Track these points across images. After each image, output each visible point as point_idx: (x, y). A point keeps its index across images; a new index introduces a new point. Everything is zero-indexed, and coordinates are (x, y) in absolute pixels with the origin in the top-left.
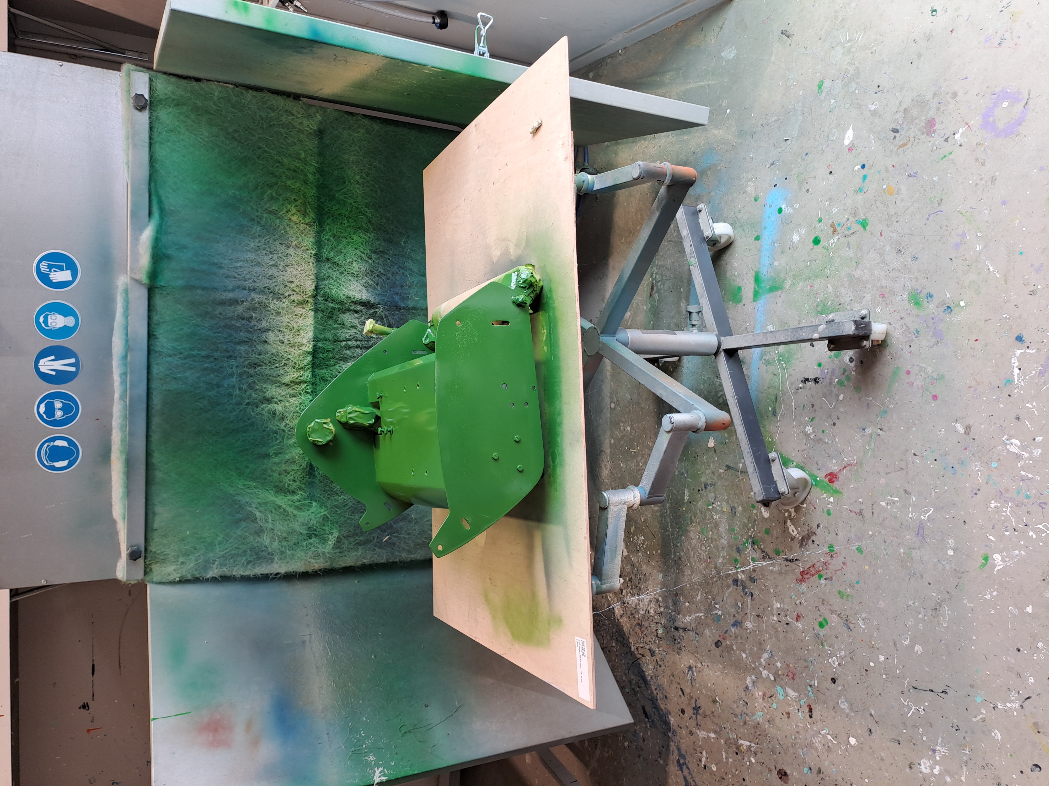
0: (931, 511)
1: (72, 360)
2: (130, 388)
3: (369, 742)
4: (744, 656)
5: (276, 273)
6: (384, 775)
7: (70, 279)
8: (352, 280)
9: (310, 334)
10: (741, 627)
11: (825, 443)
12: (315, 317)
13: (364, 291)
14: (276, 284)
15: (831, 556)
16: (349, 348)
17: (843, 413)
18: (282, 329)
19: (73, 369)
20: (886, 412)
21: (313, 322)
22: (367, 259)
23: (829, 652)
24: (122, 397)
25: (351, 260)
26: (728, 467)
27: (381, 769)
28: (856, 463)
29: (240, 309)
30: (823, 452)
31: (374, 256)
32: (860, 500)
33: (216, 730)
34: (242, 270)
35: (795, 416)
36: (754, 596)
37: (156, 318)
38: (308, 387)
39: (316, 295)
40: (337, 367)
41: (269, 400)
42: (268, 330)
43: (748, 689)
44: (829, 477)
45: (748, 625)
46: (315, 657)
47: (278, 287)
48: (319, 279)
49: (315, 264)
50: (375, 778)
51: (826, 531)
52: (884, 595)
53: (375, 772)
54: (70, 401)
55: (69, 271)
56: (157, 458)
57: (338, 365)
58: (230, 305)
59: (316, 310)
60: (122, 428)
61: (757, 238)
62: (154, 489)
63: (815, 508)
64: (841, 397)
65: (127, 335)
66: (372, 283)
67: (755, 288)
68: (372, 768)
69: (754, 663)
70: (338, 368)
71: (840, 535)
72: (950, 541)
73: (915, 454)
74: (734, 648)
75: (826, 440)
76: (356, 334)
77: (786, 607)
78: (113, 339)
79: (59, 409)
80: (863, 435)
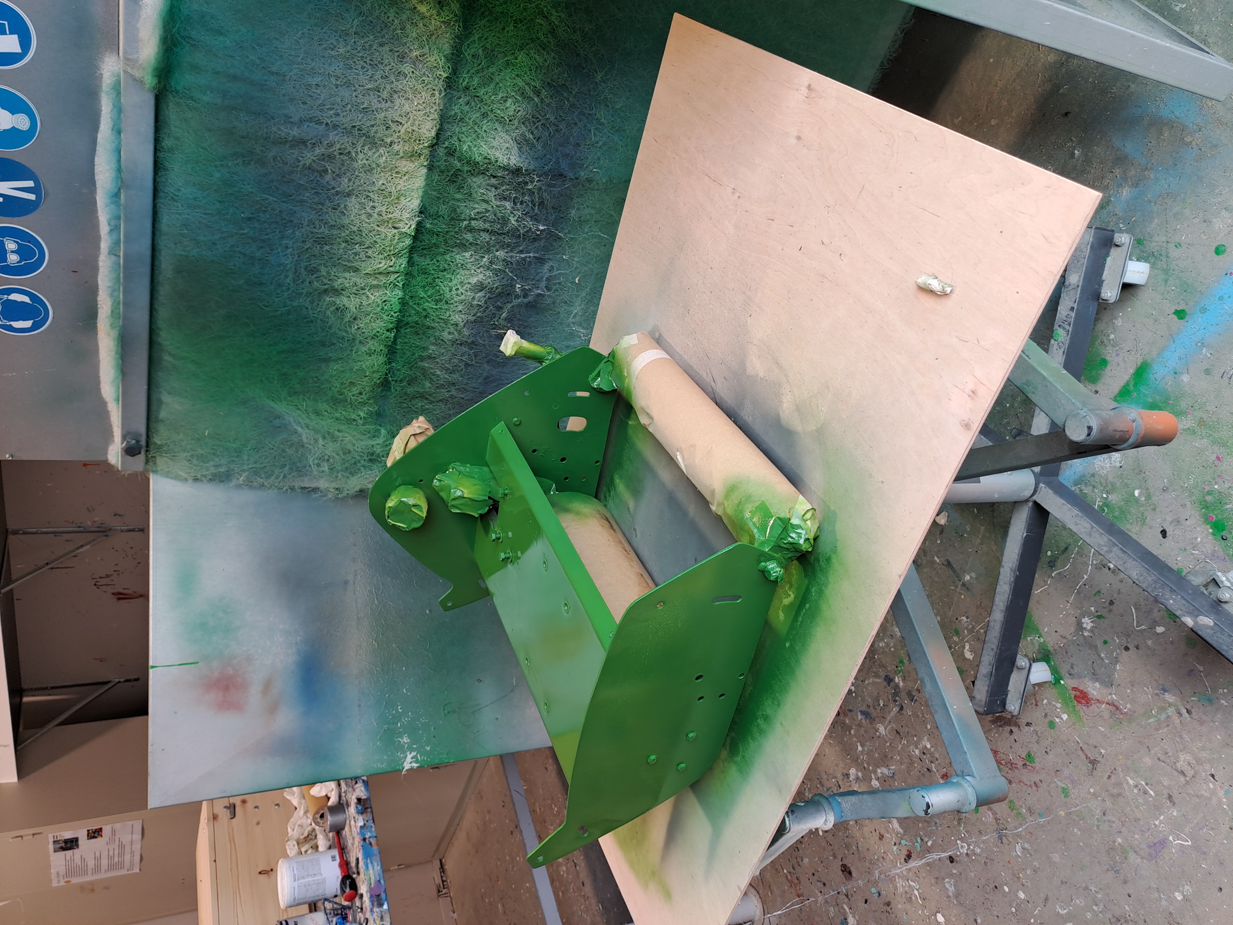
0: (1187, 843)
1: (30, 184)
2: (125, 243)
3: (405, 720)
4: (860, 748)
5: (375, 105)
6: (416, 762)
7: (18, 50)
8: (499, 129)
9: (415, 203)
10: (871, 723)
11: (1099, 656)
12: (428, 177)
13: (515, 151)
14: (372, 123)
15: (1025, 765)
16: (470, 229)
17: (1147, 646)
18: (371, 194)
19: (32, 197)
20: (1210, 701)
21: (424, 184)
22: (532, 95)
23: (963, 835)
24: (113, 252)
25: (505, 95)
26: (949, 564)
27: (413, 754)
28: (1125, 713)
29: (309, 157)
30: (1090, 663)
31: (544, 93)
32: (1103, 751)
33: (226, 688)
34: (318, 92)
35: (1078, 593)
36: (904, 712)
37: (167, 143)
38: (399, 279)
39: (436, 144)
40: (448, 257)
41: (337, 292)
42: (349, 195)
43: (848, 778)
44: (1078, 693)
45: (880, 729)
46: (356, 604)
47: (375, 128)
48: (444, 119)
49: (443, 94)
50: (405, 764)
51: (1035, 738)
52: (1066, 854)
53: (406, 756)
54: (29, 242)
55: (15, 37)
56: (165, 338)
57: (450, 254)
58: (292, 147)
59: (430, 168)
60: (112, 294)
61: (1180, 314)
62: (160, 376)
63: (1037, 705)
64: (1160, 629)
65: (119, 161)
66: (531, 136)
67: (1127, 384)
68: (404, 752)
69: (868, 764)
70: (449, 259)
71: (1051, 756)
72: (1186, 887)
73: (1213, 776)
74: (852, 732)
75: (1103, 655)
76: (487, 211)
77: (937, 755)
78: (96, 159)
79: (12, 252)
80: (1157, 695)
